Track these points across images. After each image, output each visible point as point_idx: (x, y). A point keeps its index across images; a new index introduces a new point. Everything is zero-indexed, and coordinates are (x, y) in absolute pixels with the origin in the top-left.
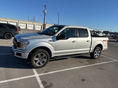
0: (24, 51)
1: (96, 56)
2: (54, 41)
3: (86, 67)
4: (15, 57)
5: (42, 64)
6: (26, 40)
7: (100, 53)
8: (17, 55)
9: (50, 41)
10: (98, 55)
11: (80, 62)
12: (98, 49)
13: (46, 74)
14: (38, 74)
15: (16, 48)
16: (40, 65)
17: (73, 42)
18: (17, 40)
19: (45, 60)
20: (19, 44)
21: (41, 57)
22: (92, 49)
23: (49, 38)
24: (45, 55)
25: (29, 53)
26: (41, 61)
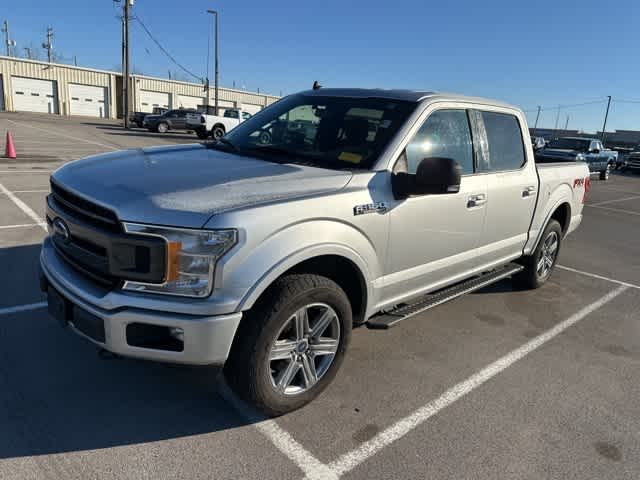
0: (204, 304)
1: (540, 271)
2: (383, 210)
3: (539, 349)
4: (116, 356)
5: (312, 378)
6: (208, 220)
7: (555, 255)
8: (131, 341)
9: (366, 209)
10: (547, 266)
11: (484, 318)
12: (553, 233)
13: (370, 448)
14: (323, 466)
15: (113, 285)
16: (304, 386)
17: (471, 204)
18: (125, 224)
19: (330, 349)
20: (148, 250)
21: (310, 334)
22: (534, 234)
23: (356, 190)
24: (331, 313)
25: (241, 315)
26: (304, 356)
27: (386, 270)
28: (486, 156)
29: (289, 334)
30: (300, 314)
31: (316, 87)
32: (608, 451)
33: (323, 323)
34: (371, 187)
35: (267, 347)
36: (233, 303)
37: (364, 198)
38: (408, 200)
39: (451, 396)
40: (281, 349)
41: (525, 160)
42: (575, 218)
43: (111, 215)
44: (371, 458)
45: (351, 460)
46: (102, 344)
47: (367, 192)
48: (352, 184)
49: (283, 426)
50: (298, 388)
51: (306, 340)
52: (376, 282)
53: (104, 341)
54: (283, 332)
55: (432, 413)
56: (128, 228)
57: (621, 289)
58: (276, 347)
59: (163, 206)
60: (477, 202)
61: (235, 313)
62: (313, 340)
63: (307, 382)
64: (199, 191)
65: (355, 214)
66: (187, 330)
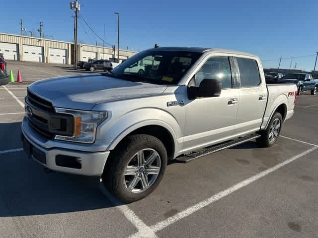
1: (270, 138)
2: (182, 104)
3: (266, 176)
4: (51, 171)
5: (146, 186)
7: (279, 130)
8: (57, 164)
9: (173, 104)
10: (274, 136)
11: (239, 161)
12: (277, 119)
13: (172, 220)
14: (147, 227)
15: (51, 137)
16: (142, 189)
17: (230, 103)
18: (56, 108)
19: (156, 172)
20: (65, 120)
21: (145, 163)
22: (266, 119)
23: (169, 94)
24: (156, 154)
25: (109, 152)
26: (142, 174)
27: (184, 134)
28: (239, 80)
29: (134, 163)
30: (140, 153)
31: (156, 46)
32: (295, 226)
33: (152, 158)
34: (176, 93)
35: (123, 168)
36: (105, 147)
37: (173, 98)
38: (196, 100)
39: (217, 197)
40: (130, 170)
41: (261, 82)
42: (290, 112)
43: (50, 104)
44: (172, 224)
45: (161, 225)
46: (44, 165)
47: (174, 95)
48: (166, 92)
49: (131, 208)
50: (139, 190)
51: (143, 167)
52: (179, 140)
53: (46, 164)
54: (131, 161)
55: (206, 205)
56: (57, 110)
57: (314, 148)
58: (128, 169)
59: (73, 100)
60: (233, 102)
61: (106, 151)
62: (147, 167)
63: (144, 187)
64: (91, 94)
65: (168, 106)
66: (83, 158)
